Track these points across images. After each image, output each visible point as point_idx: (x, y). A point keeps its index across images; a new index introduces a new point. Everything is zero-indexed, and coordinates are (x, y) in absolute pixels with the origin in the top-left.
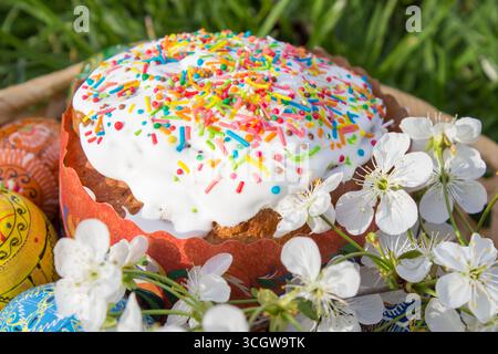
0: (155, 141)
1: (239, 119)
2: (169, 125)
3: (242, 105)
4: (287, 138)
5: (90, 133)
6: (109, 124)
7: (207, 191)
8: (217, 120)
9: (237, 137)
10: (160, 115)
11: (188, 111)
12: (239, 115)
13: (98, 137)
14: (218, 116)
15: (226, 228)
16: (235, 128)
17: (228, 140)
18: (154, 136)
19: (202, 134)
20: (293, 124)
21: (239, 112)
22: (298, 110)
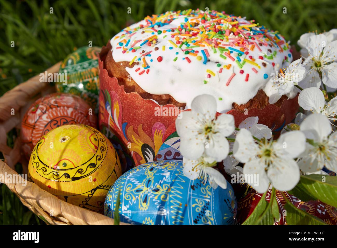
0: (189, 61)
1: (232, 41)
2: (194, 51)
3: (230, 33)
4: (261, 47)
5: (139, 69)
6: (152, 61)
7: (228, 85)
8: (220, 43)
9: (235, 50)
10: (184, 47)
11: (201, 42)
12: (231, 39)
13: (146, 70)
14: (219, 41)
15: (241, 105)
16: (232, 46)
17: (231, 52)
18: (187, 58)
19: (215, 52)
20: (259, 40)
21: (229, 37)
22: (257, 33)
